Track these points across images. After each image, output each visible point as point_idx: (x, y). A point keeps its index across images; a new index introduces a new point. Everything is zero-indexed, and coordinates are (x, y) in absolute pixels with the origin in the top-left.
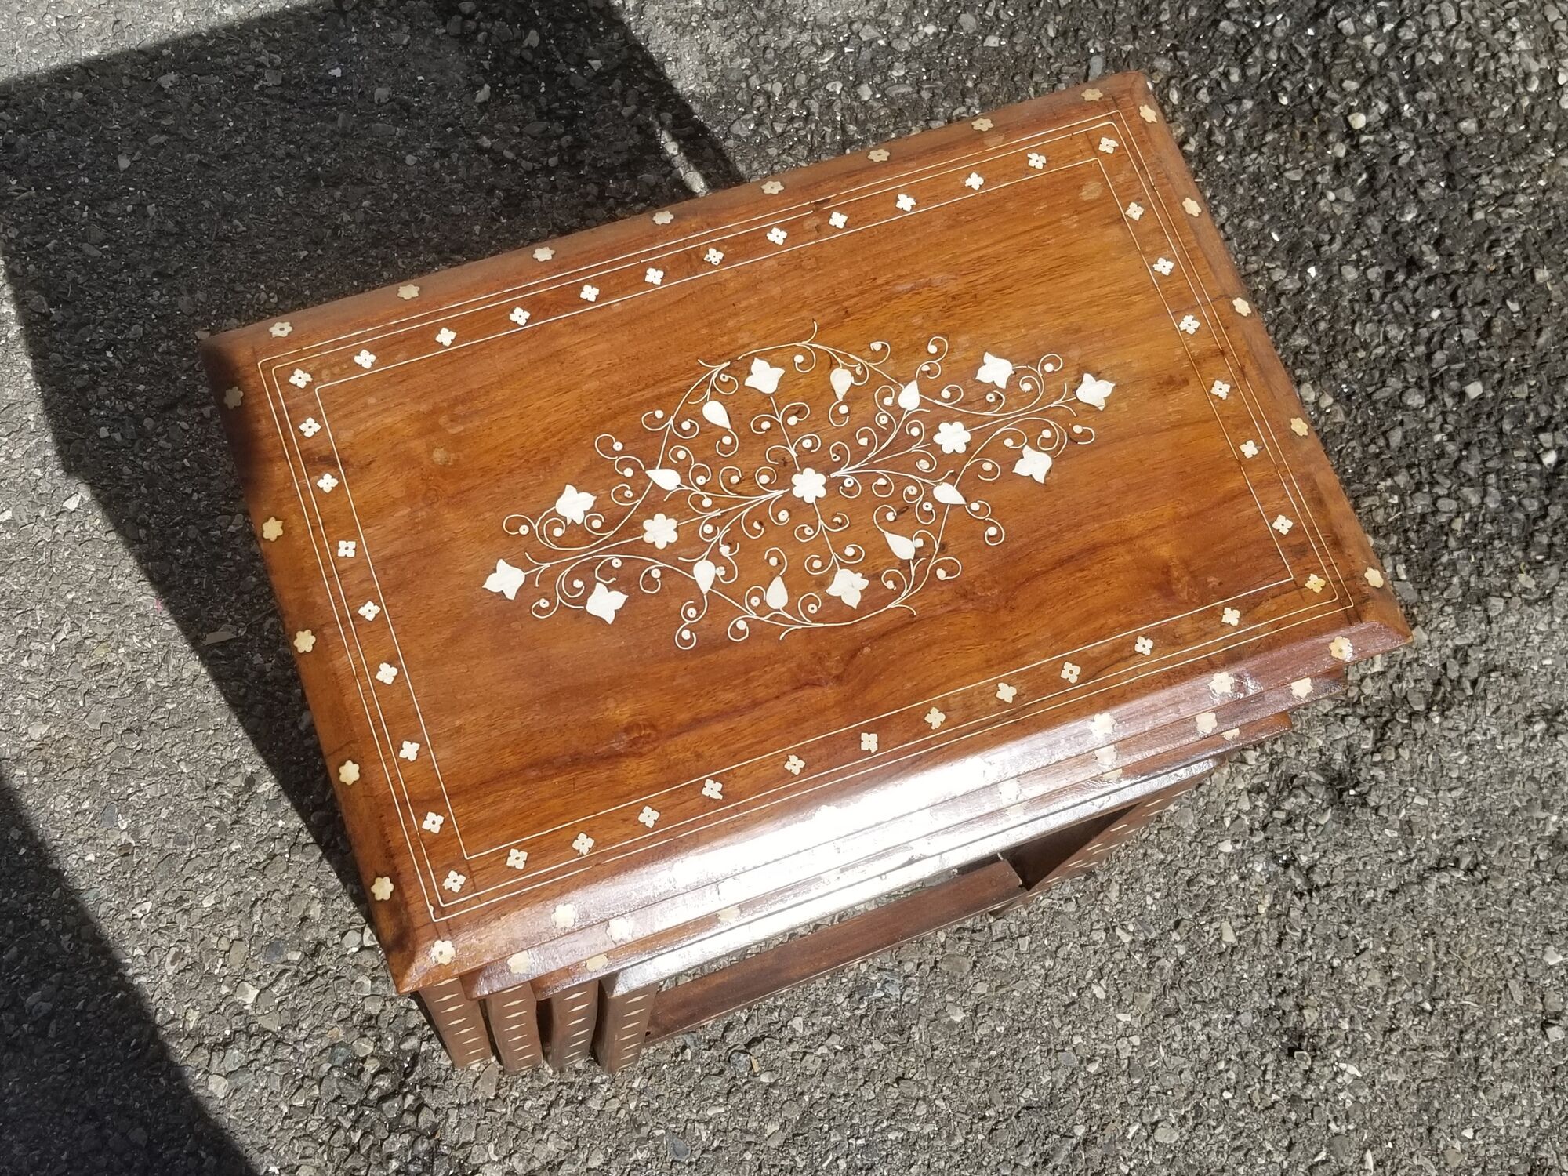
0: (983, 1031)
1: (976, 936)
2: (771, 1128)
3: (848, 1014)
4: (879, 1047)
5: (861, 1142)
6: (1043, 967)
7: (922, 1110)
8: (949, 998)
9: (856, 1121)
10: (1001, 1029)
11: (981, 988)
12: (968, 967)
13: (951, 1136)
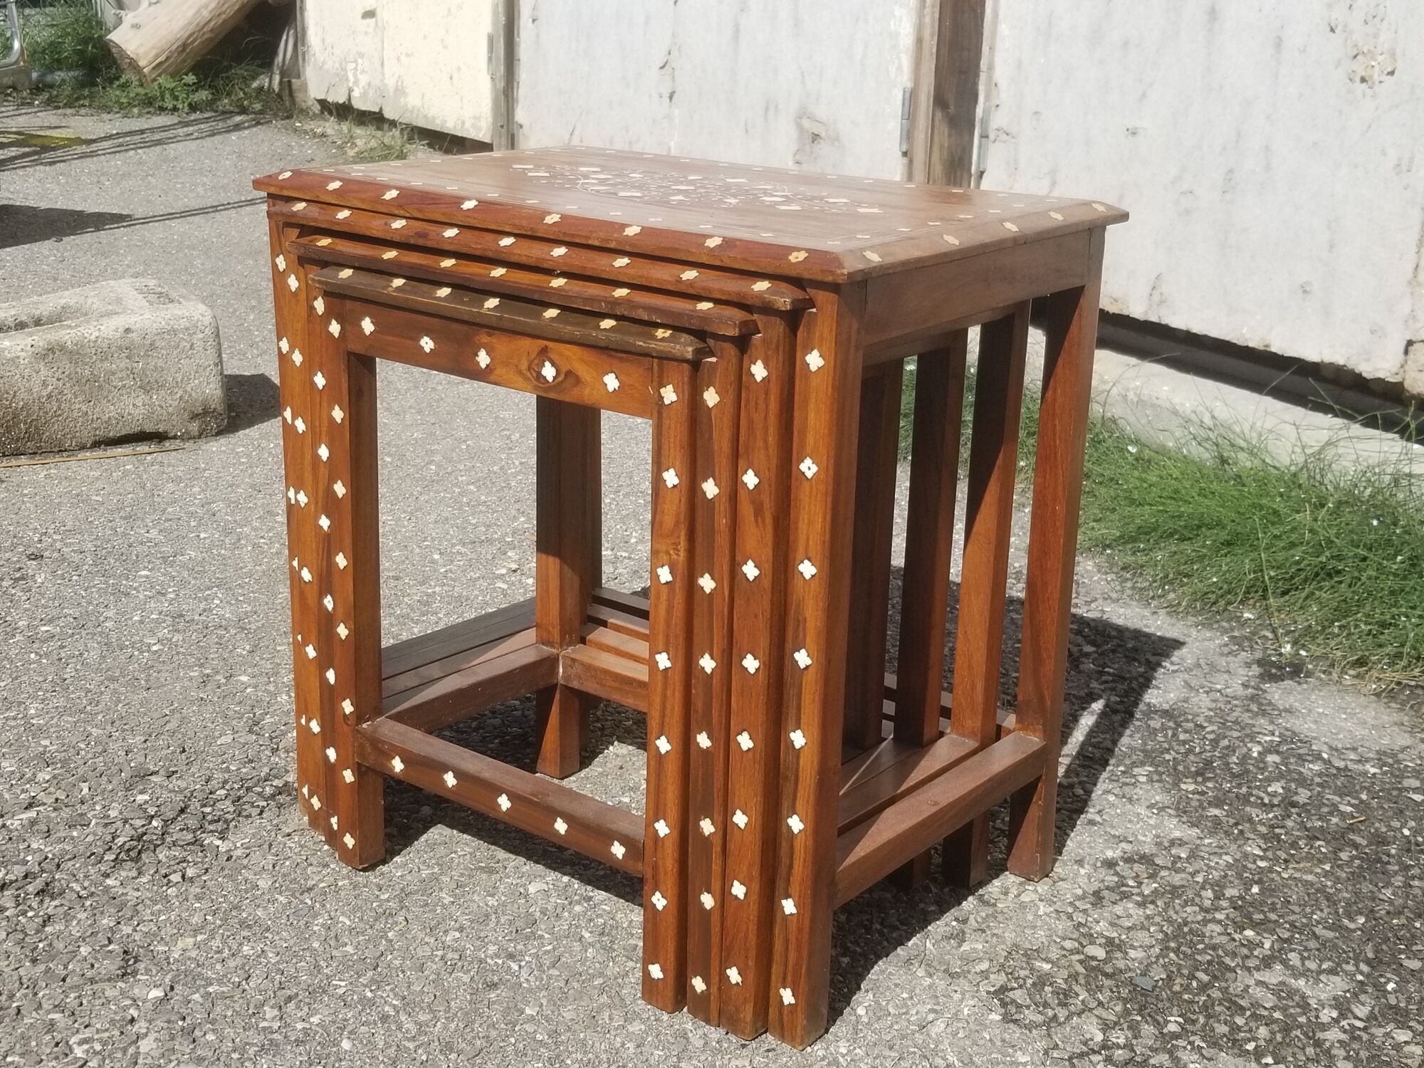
0: (529, 1028)
1: (617, 1000)
2: (350, 949)
3: (483, 956)
4: (466, 978)
5: (369, 994)
6: (623, 1045)
7: (423, 1017)
8: (544, 1002)
9: (388, 988)
10: (539, 1037)
11: (568, 1016)
12: (582, 1004)
13: (413, 1039)
